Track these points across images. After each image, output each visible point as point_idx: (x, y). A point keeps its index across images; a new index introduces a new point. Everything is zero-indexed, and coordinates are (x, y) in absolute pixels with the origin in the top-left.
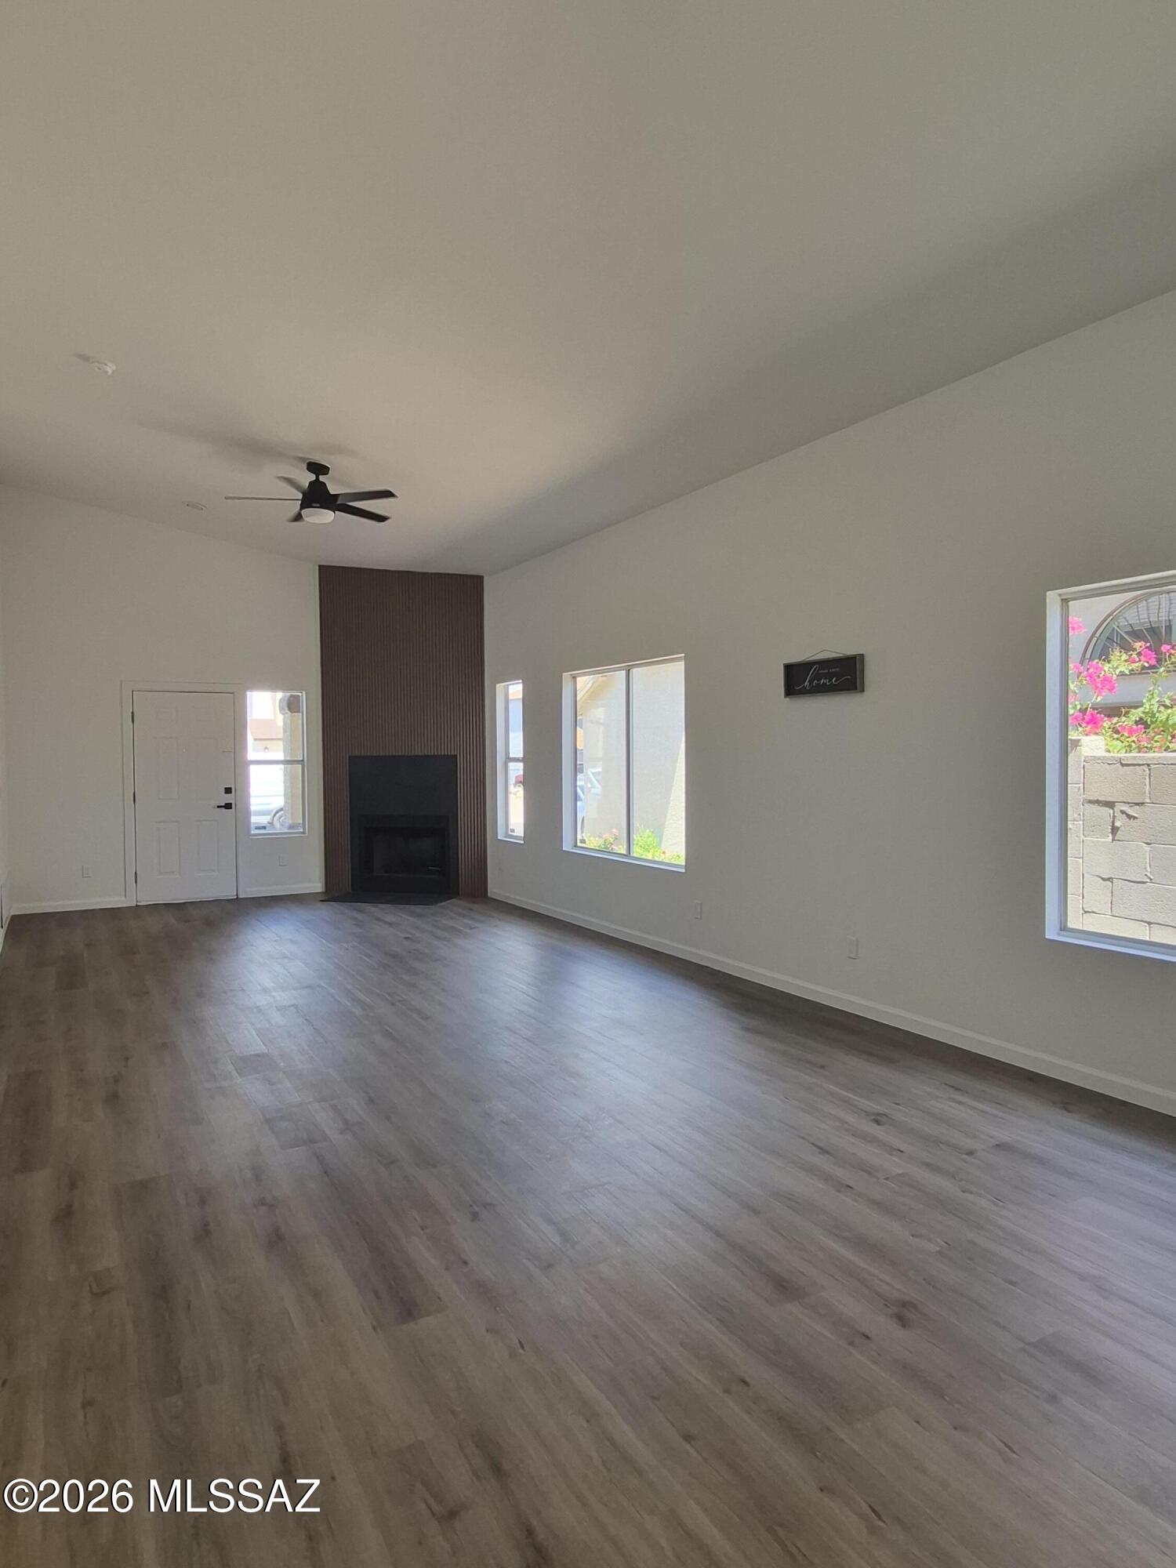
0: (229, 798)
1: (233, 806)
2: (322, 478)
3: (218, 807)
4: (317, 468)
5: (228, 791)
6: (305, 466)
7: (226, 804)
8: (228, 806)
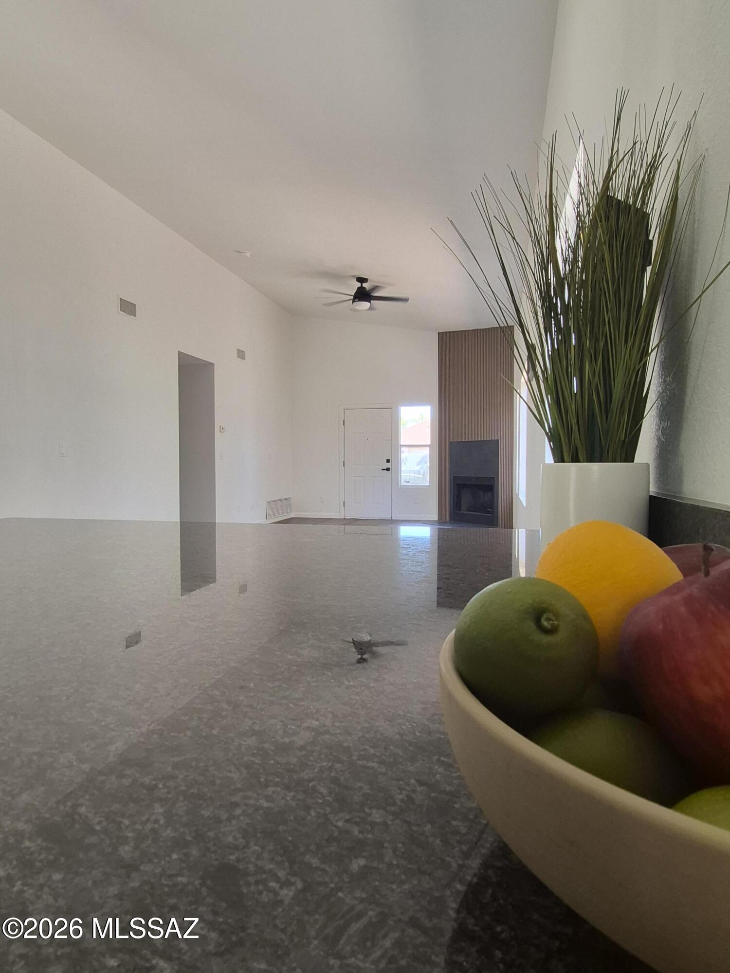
0: (388, 465)
1: (391, 469)
2: (364, 285)
3: (383, 469)
4: (361, 280)
5: (388, 461)
6: (356, 280)
7: (387, 468)
8: (388, 469)
